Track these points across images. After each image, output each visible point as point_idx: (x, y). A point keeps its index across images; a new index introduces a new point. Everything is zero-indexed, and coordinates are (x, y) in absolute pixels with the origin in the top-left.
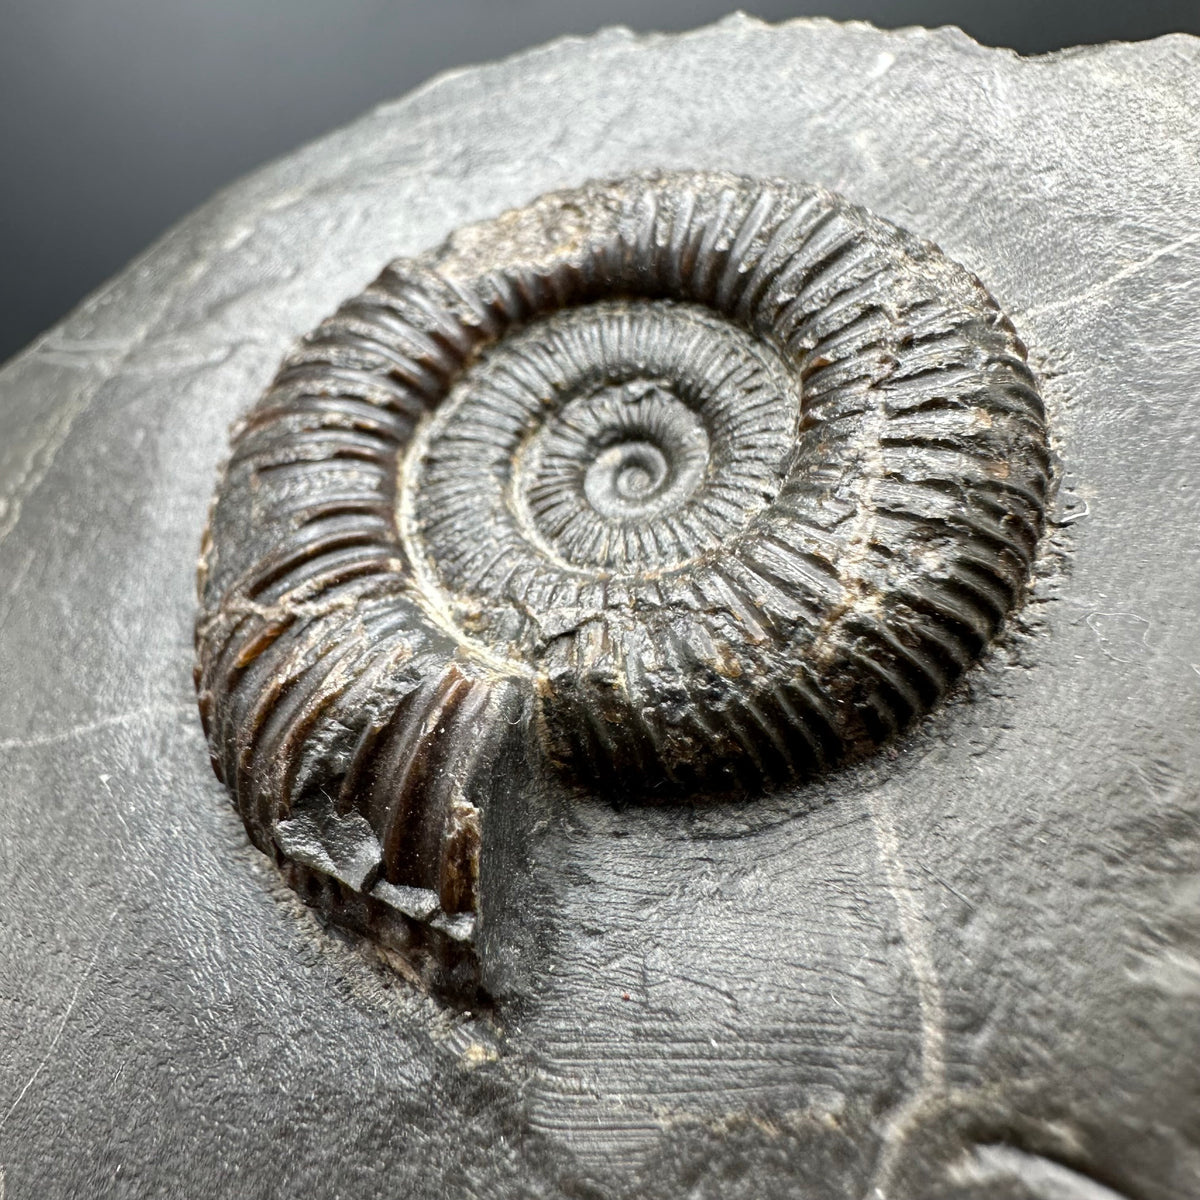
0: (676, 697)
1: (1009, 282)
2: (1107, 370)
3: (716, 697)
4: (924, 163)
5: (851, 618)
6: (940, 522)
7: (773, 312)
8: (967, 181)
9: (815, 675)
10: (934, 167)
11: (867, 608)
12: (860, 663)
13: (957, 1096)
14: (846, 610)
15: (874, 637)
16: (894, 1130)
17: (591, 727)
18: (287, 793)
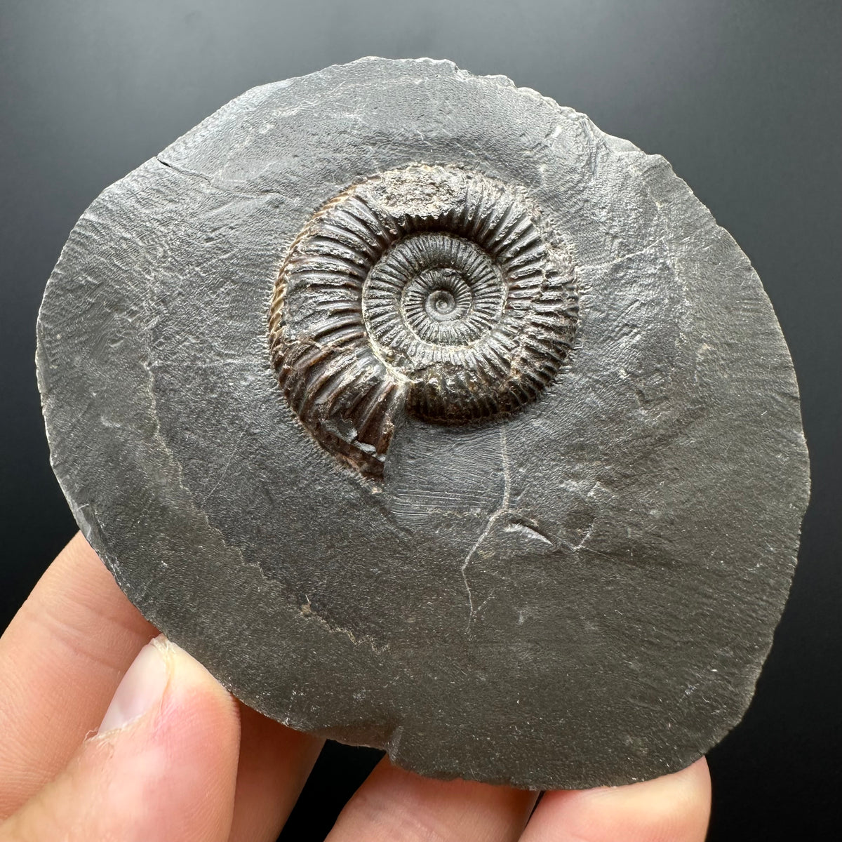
0: (455, 396)
1: (579, 252)
2: (601, 297)
3: (466, 397)
4: (563, 189)
5: (511, 380)
6: (543, 354)
7: (505, 259)
8: (576, 203)
9: (497, 395)
10: (566, 192)
11: (517, 378)
12: (511, 393)
13: (510, 511)
14: (511, 377)
15: (516, 386)
16: (492, 518)
17: (426, 399)
18: (330, 412)
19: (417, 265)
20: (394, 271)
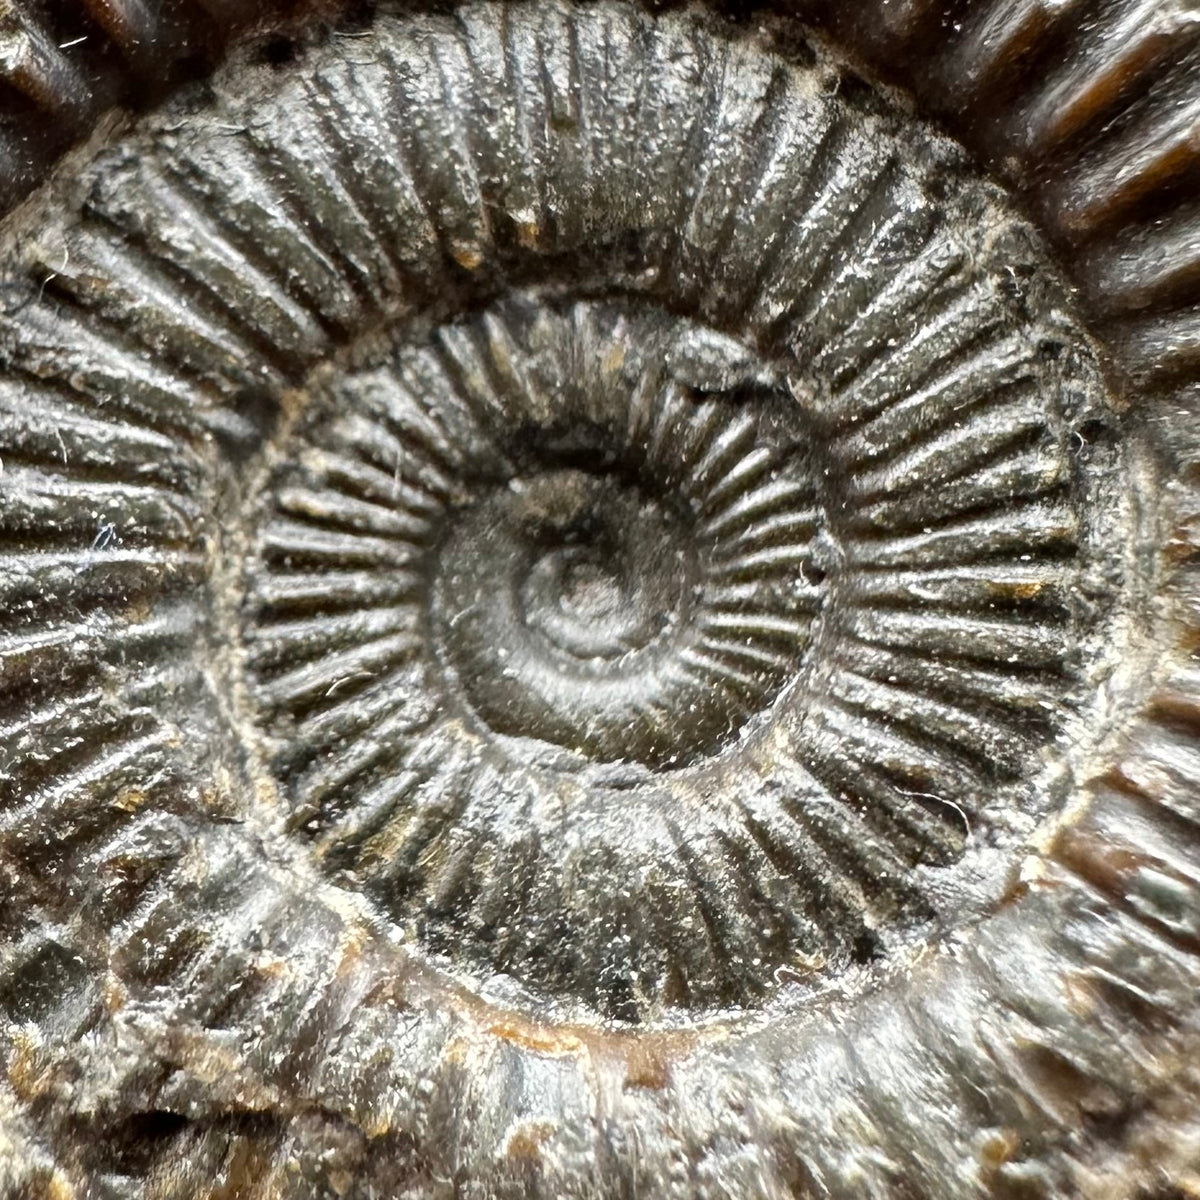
19: (481, 227)
20: (279, 217)
